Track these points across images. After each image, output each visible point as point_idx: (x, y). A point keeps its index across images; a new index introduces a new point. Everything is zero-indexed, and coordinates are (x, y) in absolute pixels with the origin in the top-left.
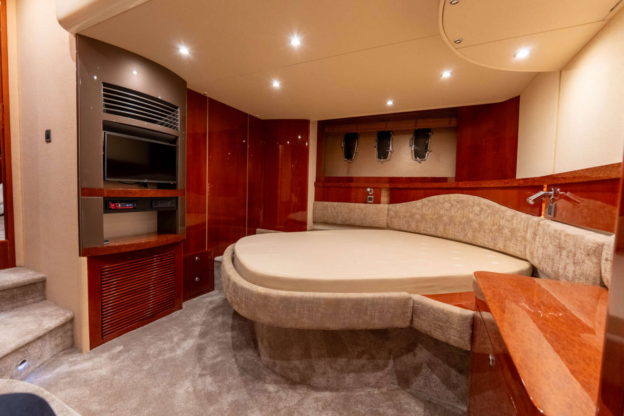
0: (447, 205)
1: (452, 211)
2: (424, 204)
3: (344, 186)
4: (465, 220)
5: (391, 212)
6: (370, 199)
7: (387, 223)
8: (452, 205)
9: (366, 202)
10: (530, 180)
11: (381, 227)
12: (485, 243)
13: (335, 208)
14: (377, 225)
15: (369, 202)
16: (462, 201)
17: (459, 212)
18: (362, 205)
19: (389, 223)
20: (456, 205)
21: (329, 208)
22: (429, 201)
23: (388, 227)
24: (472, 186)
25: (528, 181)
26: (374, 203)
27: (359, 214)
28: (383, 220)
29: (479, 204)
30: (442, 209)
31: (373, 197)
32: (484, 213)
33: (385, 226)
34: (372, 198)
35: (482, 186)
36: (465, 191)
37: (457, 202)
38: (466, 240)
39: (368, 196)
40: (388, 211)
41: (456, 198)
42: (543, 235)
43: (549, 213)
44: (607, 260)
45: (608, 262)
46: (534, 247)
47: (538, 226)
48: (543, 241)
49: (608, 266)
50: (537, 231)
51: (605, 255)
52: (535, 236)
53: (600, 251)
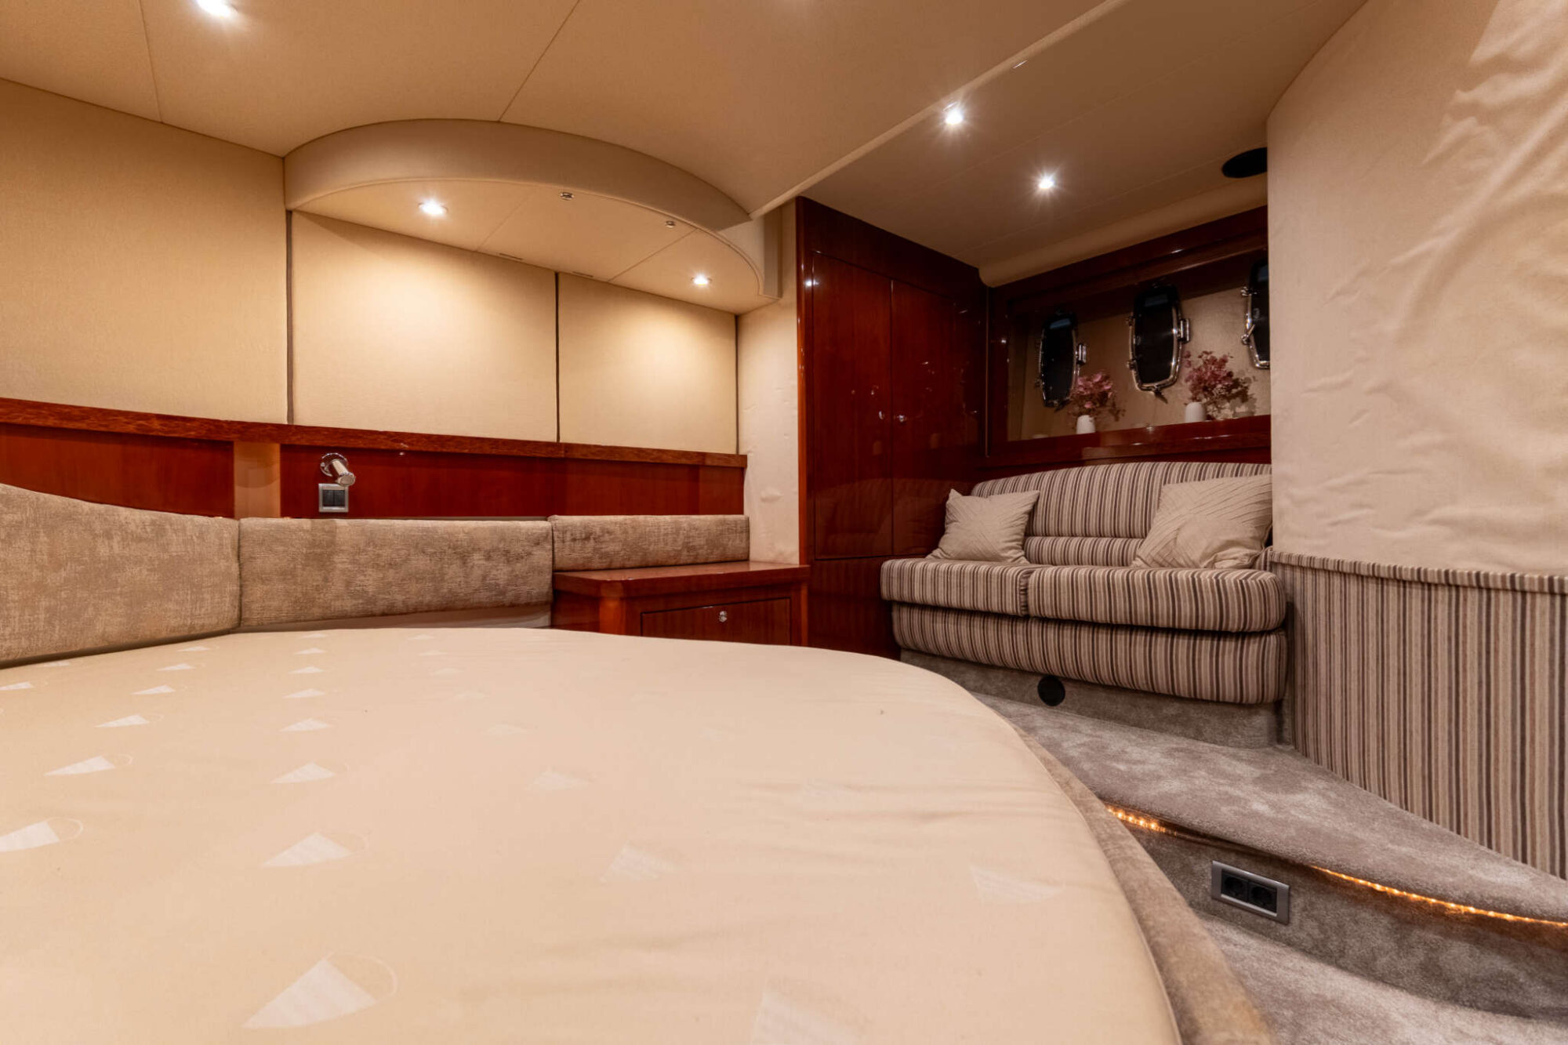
42: (375, 546)
43: (325, 505)
44: (574, 540)
45: (577, 542)
46: (326, 580)
47: (332, 533)
48: (379, 555)
49: (578, 545)
50: (332, 543)
51: (568, 537)
52: (321, 555)
53: (551, 535)
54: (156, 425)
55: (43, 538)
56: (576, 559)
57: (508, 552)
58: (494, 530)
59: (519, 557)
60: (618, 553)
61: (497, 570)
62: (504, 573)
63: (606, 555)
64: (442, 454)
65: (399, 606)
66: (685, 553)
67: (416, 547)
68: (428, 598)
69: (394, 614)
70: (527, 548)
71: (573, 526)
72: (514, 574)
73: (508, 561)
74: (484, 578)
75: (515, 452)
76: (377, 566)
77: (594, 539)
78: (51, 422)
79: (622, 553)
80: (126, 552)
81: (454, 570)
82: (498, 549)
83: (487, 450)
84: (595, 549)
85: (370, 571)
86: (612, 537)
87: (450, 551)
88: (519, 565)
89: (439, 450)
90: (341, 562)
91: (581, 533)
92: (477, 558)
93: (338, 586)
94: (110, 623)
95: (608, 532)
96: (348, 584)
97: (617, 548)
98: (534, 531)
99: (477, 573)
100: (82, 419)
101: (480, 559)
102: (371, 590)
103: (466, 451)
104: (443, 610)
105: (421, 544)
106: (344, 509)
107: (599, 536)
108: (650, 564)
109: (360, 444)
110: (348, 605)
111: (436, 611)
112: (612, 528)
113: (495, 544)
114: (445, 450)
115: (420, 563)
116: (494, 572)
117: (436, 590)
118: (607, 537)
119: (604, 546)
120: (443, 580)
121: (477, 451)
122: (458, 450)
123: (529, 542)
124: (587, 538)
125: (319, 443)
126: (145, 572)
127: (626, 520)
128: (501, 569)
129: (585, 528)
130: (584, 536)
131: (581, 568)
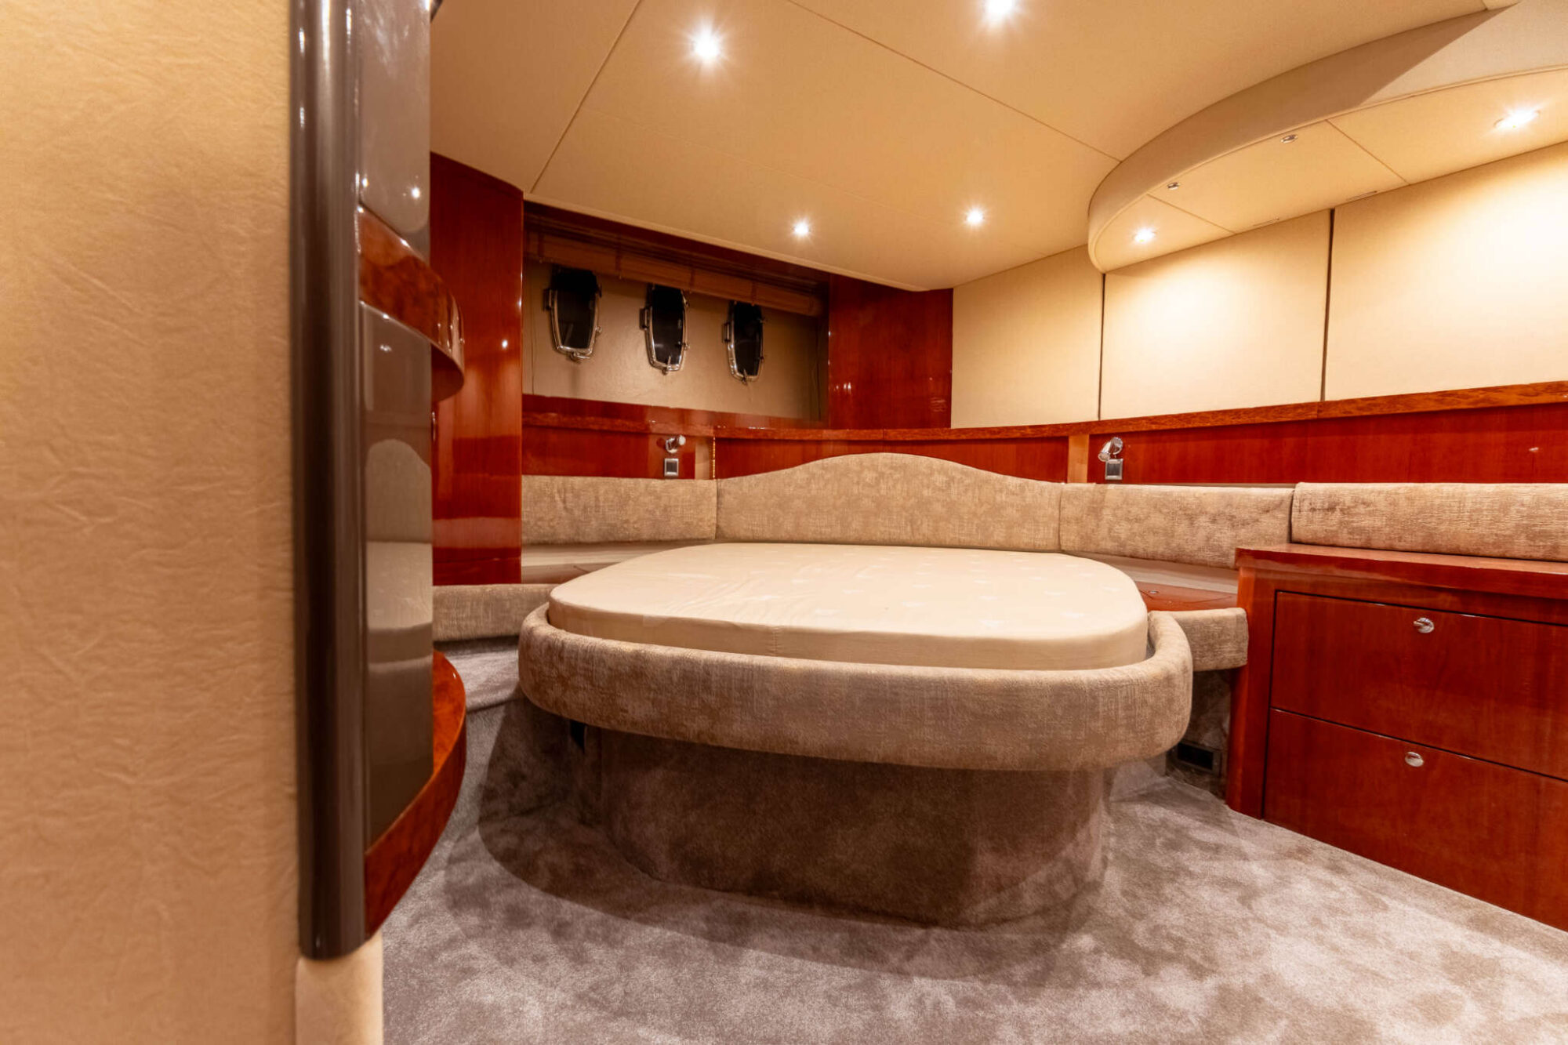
0: (869, 476)
1: (883, 486)
2: (813, 475)
3: (596, 427)
4: (913, 501)
5: (727, 499)
6: (672, 467)
7: (718, 527)
8: (882, 475)
9: (662, 477)
10: (1047, 429)
11: (704, 539)
12: (963, 538)
13: (577, 496)
14: (696, 535)
15: (669, 473)
16: (904, 467)
17: (899, 486)
18: (656, 483)
19: (722, 524)
20: (890, 474)
21: (557, 495)
22: (823, 468)
23: (721, 537)
24: (919, 438)
25: (1044, 429)
26: (680, 477)
27: (651, 507)
28: (708, 519)
29: (942, 471)
30: (858, 483)
31: (677, 460)
32: (956, 485)
33: (713, 536)
34: (676, 463)
35: (942, 438)
36: (899, 448)
37: (892, 468)
38: (918, 538)
39: (666, 460)
40: (719, 495)
41: (888, 461)
42: (1128, 504)
43: (1108, 474)
44: (1313, 510)
45: (1318, 512)
46: (1098, 526)
47: (1103, 494)
48: (1129, 512)
49: (1318, 516)
50: (1103, 501)
51: (1306, 506)
52: (1095, 509)
53: (1288, 503)
54: (1029, 431)
55: (977, 491)
56: (1316, 532)
57: (1233, 517)
58: (1223, 496)
59: (1244, 523)
60: (1379, 529)
61: (1221, 533)
62: (1228, 537)
63: (1361, 530)
64: (1188, 429)
65: (1141, 551)
66: (1523, 540)
67: (1155, 507)
68: (1161, 549)
69: (1137, 558)
70: (1254, 515)
71: (1314, 494)
72: (1238, 539)
73: (1233, 526)
74: (1208, 539)
75: (1258, 419)
76: (1128, 520)
77: (1341, 510)
78: (988, 436)
79: (1387, 529)
80: (1008, 500)
81: (1182, 528)
82: (1224, 513)
83: (1228, 421)
84: (1341, 523)
85: (1123, 523)
86: (1371, 508)
87: (1180, 512)
88: (1243, 530)
89: (1186, 426)
90: (1107, 514)
91: (1323, 503)
92: (1203, 521)
93: (1104, 531)
94: (999, 536)
95: (1364, 503)
96: (1110, 530)
97: (1378, 524)
98: (1265, 498)
99: (1202, 534)
100: (999, 433)
101: (1206, 522)
102: (1123, 536)
103: (1209, 425)
104: (1175, 562)
105: (1157, 506)
106: (1119, 478)
107: (1349, 508)
108: (1444, 550)
109: (1131, 429)
110: (1109, 545)
111: (1169, 561)
112: (1372, 498)
113: (1221, 509)
114: (1190, 426)
115: (1158, 520)
116: (1218, 535)
117: (1168, 544)
118: (1362, 509)
119: (1355, 519)
120: (1173, 536)
121: (1219, 424)
122: (1201, 425)
123: (1257, 508)
124: (1332, 509)
125: (1108, 431)
126: (1014, 512)
127: (1399, 488)
128: (1225, 533)
129: (1330, 496)
130: (1326, 506)
131: (1323, 542)
